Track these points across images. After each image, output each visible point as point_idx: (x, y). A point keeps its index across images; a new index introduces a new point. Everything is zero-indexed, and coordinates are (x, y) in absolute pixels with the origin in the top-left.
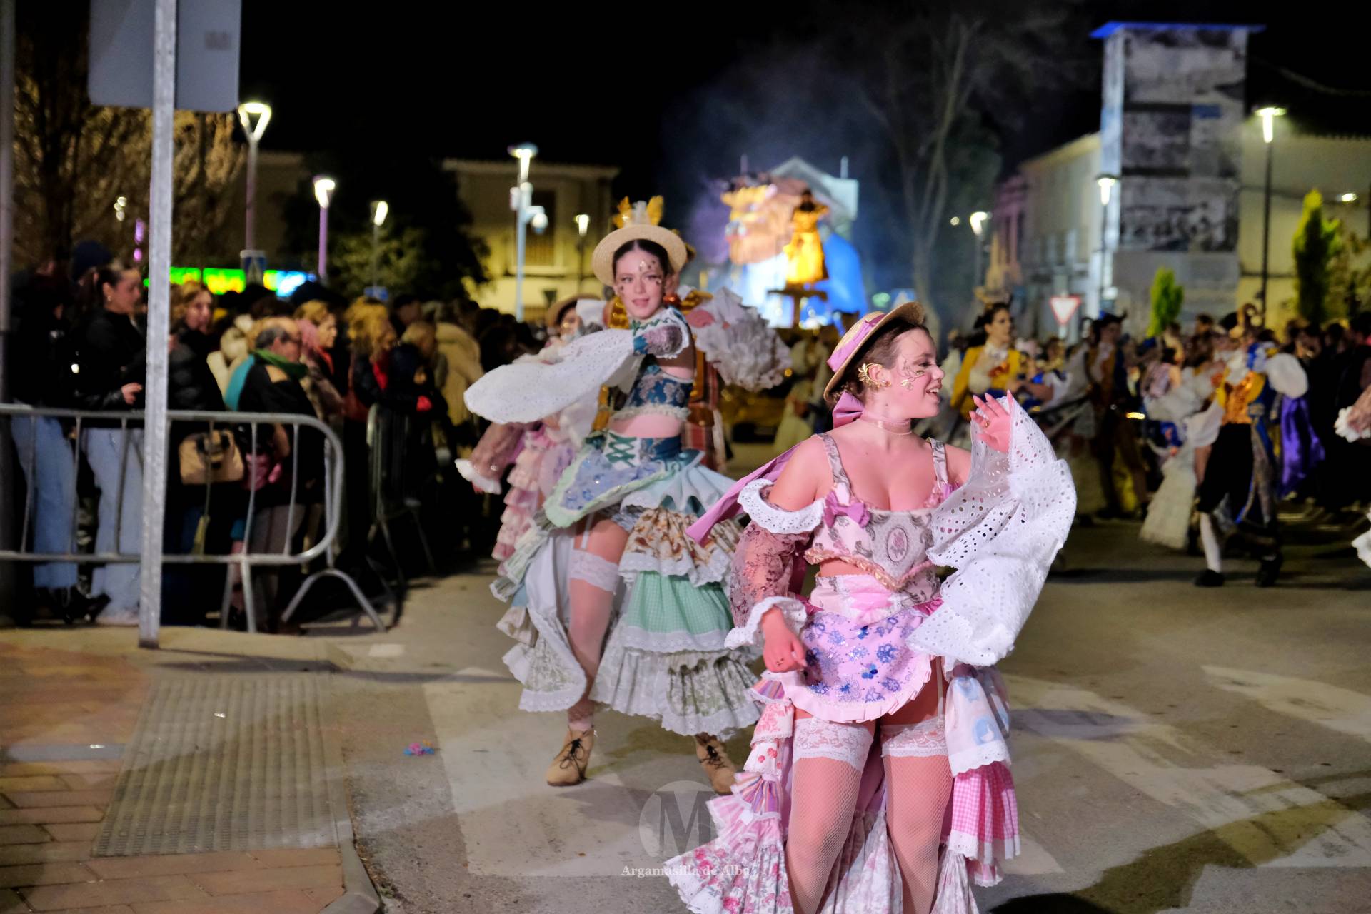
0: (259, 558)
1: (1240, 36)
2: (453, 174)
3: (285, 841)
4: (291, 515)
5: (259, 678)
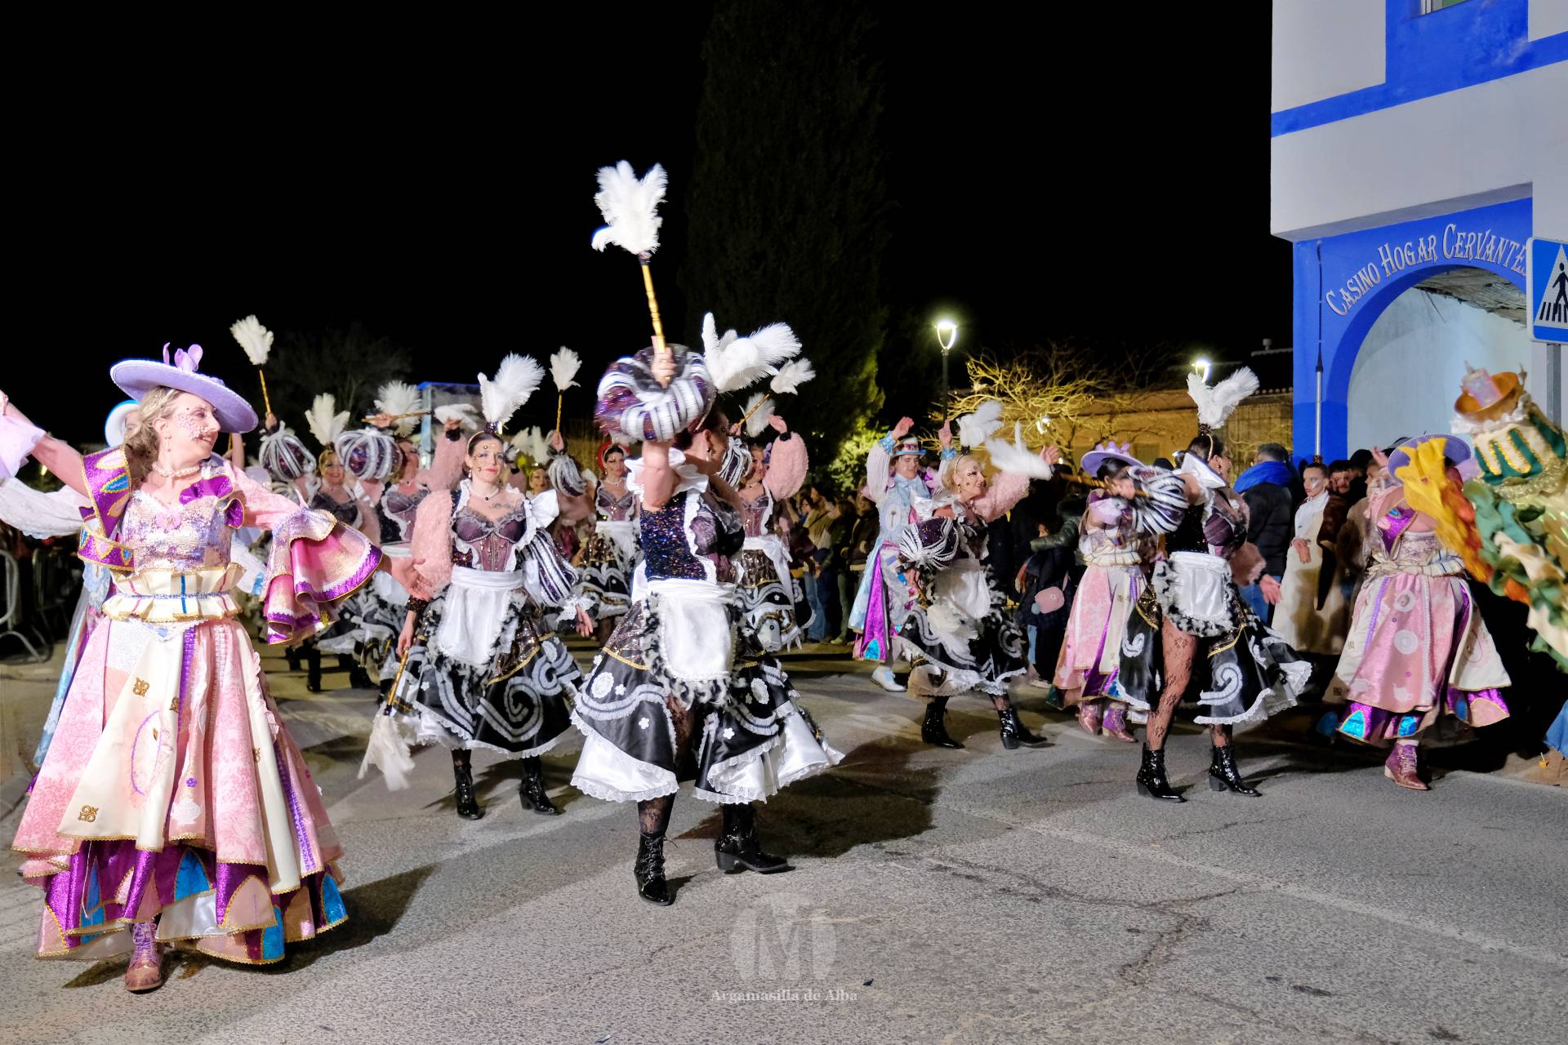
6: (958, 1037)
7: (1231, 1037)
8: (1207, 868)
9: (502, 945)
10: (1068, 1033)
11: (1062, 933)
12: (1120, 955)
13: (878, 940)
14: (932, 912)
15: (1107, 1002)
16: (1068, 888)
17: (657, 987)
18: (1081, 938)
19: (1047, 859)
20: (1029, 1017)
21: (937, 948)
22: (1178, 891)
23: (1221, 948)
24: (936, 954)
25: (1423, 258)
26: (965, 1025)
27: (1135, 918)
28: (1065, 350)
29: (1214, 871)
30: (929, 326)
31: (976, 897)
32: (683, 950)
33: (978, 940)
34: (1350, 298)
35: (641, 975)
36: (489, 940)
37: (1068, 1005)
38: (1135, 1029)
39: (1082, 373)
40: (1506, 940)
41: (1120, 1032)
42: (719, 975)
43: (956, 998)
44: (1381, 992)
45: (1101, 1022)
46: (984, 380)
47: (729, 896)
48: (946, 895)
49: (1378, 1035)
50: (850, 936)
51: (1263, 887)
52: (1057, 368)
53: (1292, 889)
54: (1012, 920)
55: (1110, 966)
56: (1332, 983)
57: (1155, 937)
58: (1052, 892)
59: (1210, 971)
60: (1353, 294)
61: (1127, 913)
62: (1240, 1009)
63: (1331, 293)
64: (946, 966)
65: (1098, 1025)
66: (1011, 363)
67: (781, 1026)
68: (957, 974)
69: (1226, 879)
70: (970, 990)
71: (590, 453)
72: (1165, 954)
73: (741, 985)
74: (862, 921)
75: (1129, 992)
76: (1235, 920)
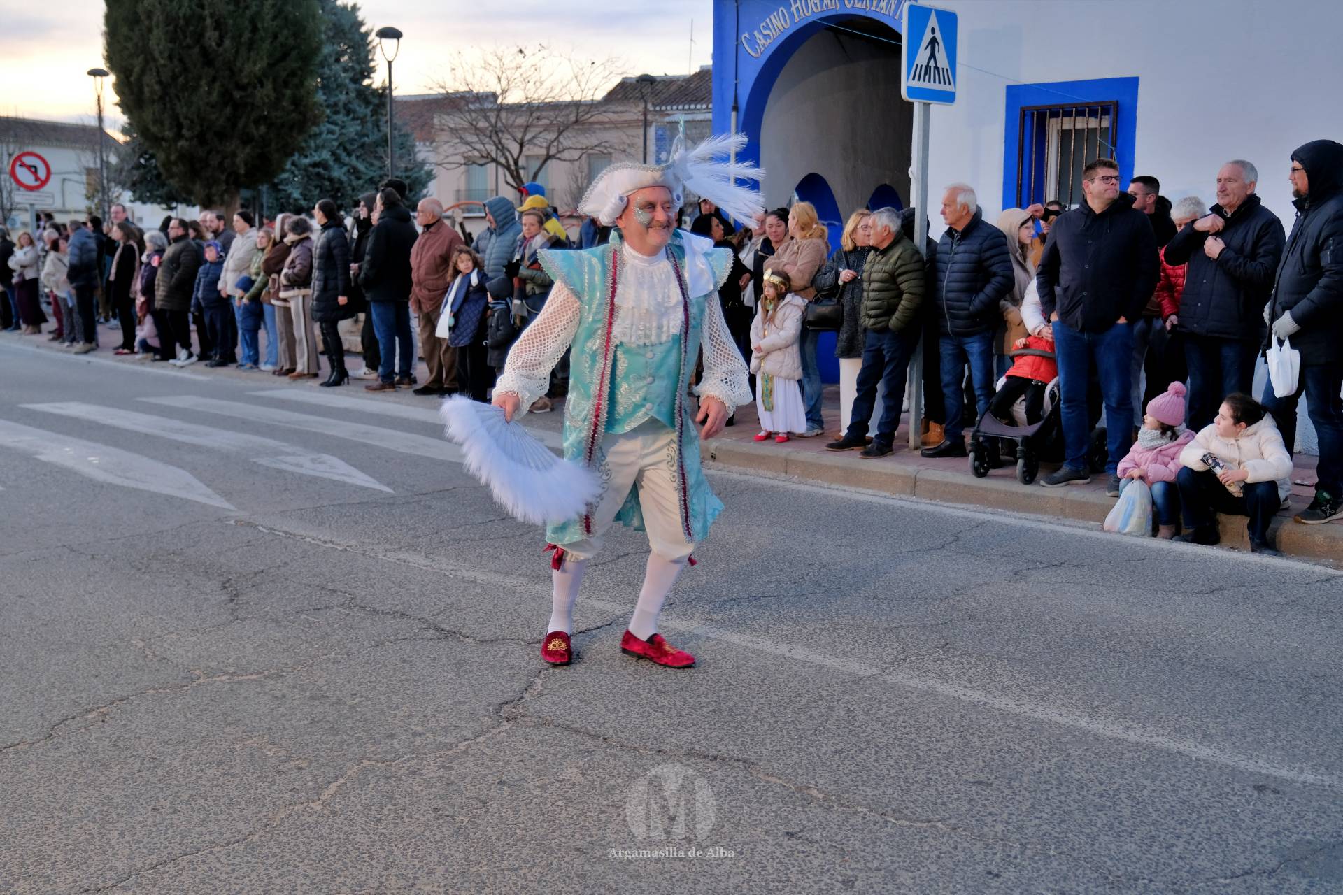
6: (342, 785)
7: (581, 763)
8: (592, 602)
10: (441, 772)
11: (451, 676)
12: (500, 694)
13: (280, 695)
14: (334, 663)
15: (480, 739)
16: (464, 631)
17: (56, 760)
18: (468, 679)
19: (449, 601)
20: (408, 760)
21: (334, 699)
24: (333, 705)
25: (827, 6)
26: (350, 773)
29: (599, 605)
34: (763, 41)
35: (40, 750)
37: (445, 745)
38: (501, 763)
40: (825, 653)
41: (488, 767)
42: (120, 744)
43: (345, 747)
44: (714, 711)
45: (472, 759)
47: (136, 660)
49: (703, 749)
50: (253, 693)
54: (408, 667)
55: (489, 705)
56: (675, 705)
57: (535, 673)
58: (449, 636)
59: (575, 703)
60: (766, 36)
61: (513, 652)
62: (595, 736)
63: (746, 35)
64: (340, 716)
65: (469, 762)
67: (176, 789)
68: (349, 723)
69: (606, 612)
70: (360, 738)
72: (541, 689)
73: (140, 752)
74: (266, 677)
75: (501, 729)
76: (608, 651)
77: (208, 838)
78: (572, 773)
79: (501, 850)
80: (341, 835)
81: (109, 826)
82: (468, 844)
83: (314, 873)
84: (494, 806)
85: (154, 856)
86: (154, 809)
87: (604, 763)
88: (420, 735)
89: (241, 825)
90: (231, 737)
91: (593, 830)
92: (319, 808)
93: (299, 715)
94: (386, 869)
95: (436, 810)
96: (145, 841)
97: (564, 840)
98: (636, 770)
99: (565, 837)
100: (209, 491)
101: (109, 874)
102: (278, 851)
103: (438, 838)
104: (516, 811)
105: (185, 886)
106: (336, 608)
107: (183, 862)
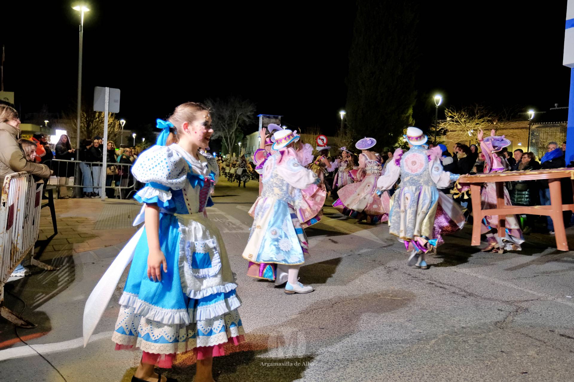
0: (122, 187)
1: (280, 117)
2: (155, 134)
3: (126, 227)
4: (127, 181)
5: (122, 205)
6: (437, 341)
7: (536, 350)
8: (527, 290)
9: (284, 298)
10: (476, 343)
11: (474, 309)
12: (495, 318)
13: (409, 306)
14: (428, 298)
15: (490, 334)
16: (476, 294)
17: (335, 315)
18: (481, 311)
19: (469, 283)
20: (462, 336)
21: (429, 310)
22: (517, 298)
23: (532, 319)
24: (429, 312)
27: (501, 306)
28: (481, 107)
29: (530, 291)
30: (432, 98)
31: (443, 294)
32: (343, 304)
33: (444, 309)
35: (329, 311)
36: (280, 296)
37: (476, 333)
38: (500, 344)
39: (486, 115)
42: (355, 313)
43: (436, 328)
45: (488, 340)
46: (451, 117)
48: (433, 293)
50: (399, 304)
51: (548, 299)
52: (477, 113)
53: (559, 300)
54: (456, 303)
55: (491, 322)
57: (508, 313)
58: (470, 295)
59: (528, 326)
61: (498, 304)
62: (539, 341)
64: (433, 317)
65: (487, 341)
66: (461, 111)
67: (376, 332)
68: (437, 320)
69: (534, 295)
70: (441, 326)
71: (313, 139)
72: (512, 319)
74: (404, 299)
75: (498, 331)
76: (538, 309)
77: (389, 351)
78: (532, 352)
79: (507, 377)
80: (439, 359)
81: (354, 340)
82: (491, 373)
83: (430, 371)
84: (500, 359)
85: (370, 353)
86: (369, 337)
87: (546, 352)
88: (465, 328)
89: (401, 349)
90: (394, 317)
91: (547, 378)
92: (429, 348)
93: (417, 314)
94: (459, 375)
95: (476, 357)
96: (367, 347)
97: (534, 379)
98: (562, 357)
99: (535, 378)
100: (377, 238)
101: (355, 356)
102: (416, 360)
103: (478, 367)
104: (511, 364)
105: (383, 366)
106: (426, 280)
107: (381, 357)
